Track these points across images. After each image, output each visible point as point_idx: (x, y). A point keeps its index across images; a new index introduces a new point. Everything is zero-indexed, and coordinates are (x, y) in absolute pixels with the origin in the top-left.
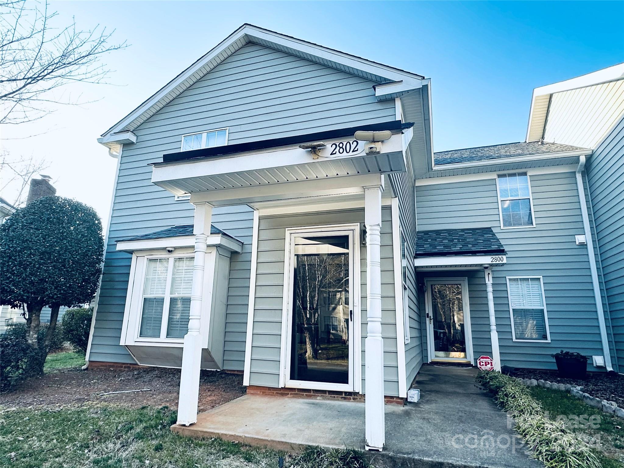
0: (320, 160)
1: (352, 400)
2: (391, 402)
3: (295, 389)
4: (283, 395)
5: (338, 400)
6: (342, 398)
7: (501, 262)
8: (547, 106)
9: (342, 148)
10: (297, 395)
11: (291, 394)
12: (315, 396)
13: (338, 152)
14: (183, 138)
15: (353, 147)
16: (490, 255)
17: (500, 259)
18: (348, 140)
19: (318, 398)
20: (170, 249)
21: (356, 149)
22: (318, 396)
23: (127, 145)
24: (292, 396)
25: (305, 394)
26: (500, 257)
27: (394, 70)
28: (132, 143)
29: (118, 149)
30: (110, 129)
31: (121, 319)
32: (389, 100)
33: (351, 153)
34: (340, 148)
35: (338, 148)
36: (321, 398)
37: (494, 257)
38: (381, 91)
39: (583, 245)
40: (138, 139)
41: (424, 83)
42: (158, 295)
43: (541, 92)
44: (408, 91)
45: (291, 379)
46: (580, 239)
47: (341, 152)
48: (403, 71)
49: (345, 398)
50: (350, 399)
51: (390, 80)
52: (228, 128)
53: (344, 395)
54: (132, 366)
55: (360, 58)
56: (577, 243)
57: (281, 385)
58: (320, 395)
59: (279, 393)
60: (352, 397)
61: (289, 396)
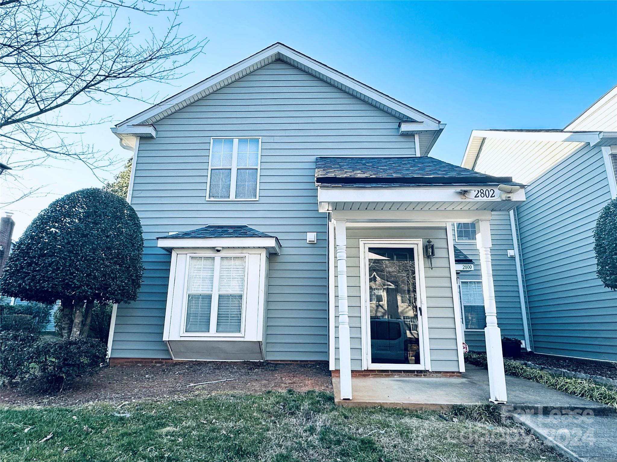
0: (467, 200)
1: (423, 376)
2: (453, 376)
3: (375, 371)
4: (365, 376)
5: (412, 377)
6: (415, 375)
7: (470, 269)
8: (480, 145)
9: (483, 193)
10: (377, 376)
11: (372, 375)
12: (392, 375)
13: (480, 196)
14: (212, 141)
15: (491, 193)
16: (462, 264)
17: (469, 267)
18: (487, 188)
19: (396, 376)
20: (219, 249)
21: (493, 196)
22: (395, 375)
23: (144, 138)
24: (373, 376)
25: (384, 374)
26: (469, 265)
27: (417, 112)
28: (152, 137)
29: (134, 142)
30: (127, 120)
31: (163, 316)
32: (410, 135)
33: (490, 198)
34: (482, 193)
35: (480, 193)
36: (398, 376)
37: (465, 265)
38: (405, 127)
39: (513, 258)
40: (158, 134)
41: (441, 127)
42: (206, 292)
43: (478, 134)
44: (427, 131)
45: (372, 362)
46: (511, 253)
47: (483, 196)
48: (424, 114)
49: (417, 375)
50: (422, 375)
51: (412, 119)
52: (261, 137)
53: (416, 373)
54: (164, 361)
55: (388, 96)
56: (509, 256)
57: (364, 368)
58: (397, 374)
59: (362, 375)
60: (422, 374)
61: (371, 376)
